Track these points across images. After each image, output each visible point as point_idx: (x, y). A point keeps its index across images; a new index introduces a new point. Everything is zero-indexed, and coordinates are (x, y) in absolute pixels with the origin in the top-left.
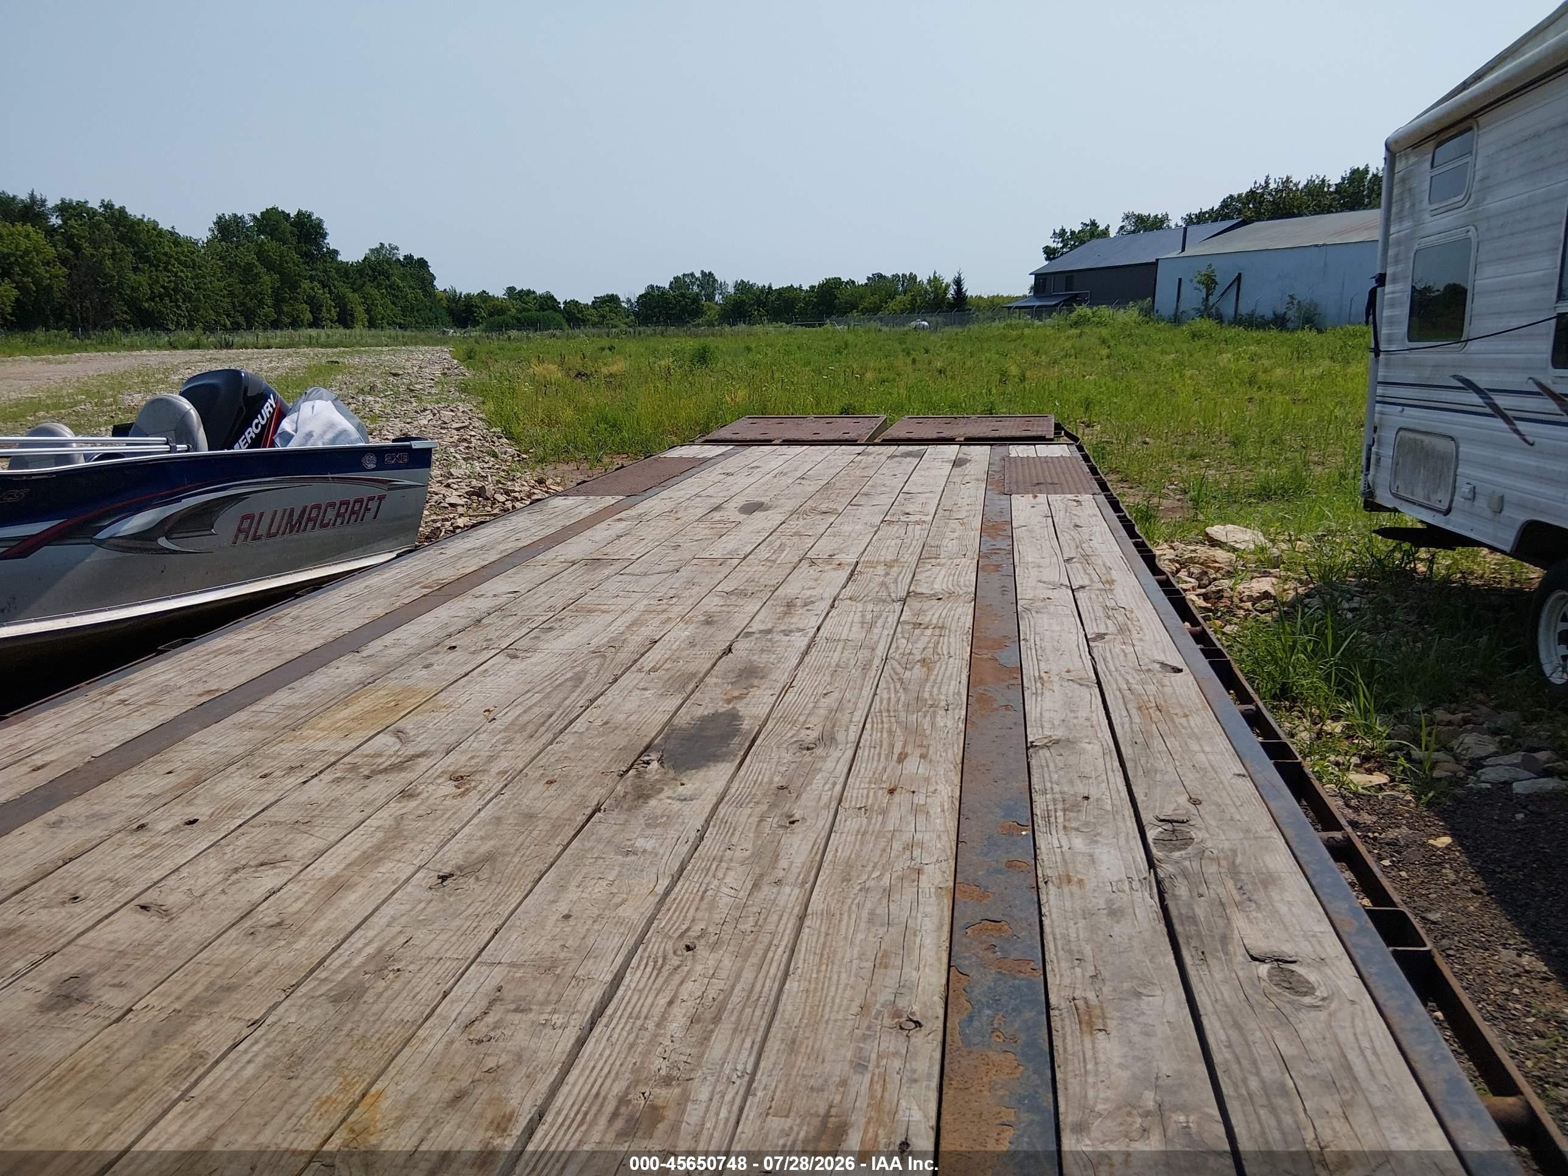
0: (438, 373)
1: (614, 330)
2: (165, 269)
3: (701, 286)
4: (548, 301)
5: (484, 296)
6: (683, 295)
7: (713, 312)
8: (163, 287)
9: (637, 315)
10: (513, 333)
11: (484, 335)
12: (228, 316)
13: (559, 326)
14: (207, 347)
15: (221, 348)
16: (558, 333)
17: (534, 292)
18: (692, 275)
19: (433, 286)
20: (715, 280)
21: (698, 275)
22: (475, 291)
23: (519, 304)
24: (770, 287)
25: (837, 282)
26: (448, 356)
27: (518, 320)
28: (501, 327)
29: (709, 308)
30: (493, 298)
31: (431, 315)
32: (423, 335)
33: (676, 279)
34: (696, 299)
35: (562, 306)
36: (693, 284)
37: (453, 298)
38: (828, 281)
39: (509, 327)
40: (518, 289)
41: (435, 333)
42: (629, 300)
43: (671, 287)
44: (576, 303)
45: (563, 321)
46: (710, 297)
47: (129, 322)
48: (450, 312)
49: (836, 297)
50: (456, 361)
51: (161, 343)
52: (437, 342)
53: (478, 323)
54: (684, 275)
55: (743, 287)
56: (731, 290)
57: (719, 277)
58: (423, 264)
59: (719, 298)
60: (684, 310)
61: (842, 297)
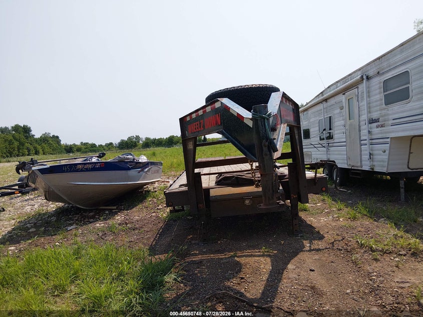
3: (136, 139)
4: (93, 145)
6: (131, 142)
7: (140, 145)
9: (118, 147)
12: (5, 154)
18: (133, 136)
21: (135, 136)
22: (72, 144)
23: (84, 146)
24: (155, 139)
25: (173, 137)
28: (85, 152)
29: (138, 145)
30: (77, 145)
31: (60, 151)
34: (135, 142)
36: (134, 138)
37: (66, 146)
38: (170, 136)
40: (84, 142)
42: (116, 144)
43: (128, 140)
46: (138, 142)
48: (65, 149)
53: (73, 152)
54: (131, 137)
55: (147, 139)
56: (144, 140)
57: (140, 137)
58: (57, 137)
59: (141, 142)
60: (132, 145)
61: (175, 140)
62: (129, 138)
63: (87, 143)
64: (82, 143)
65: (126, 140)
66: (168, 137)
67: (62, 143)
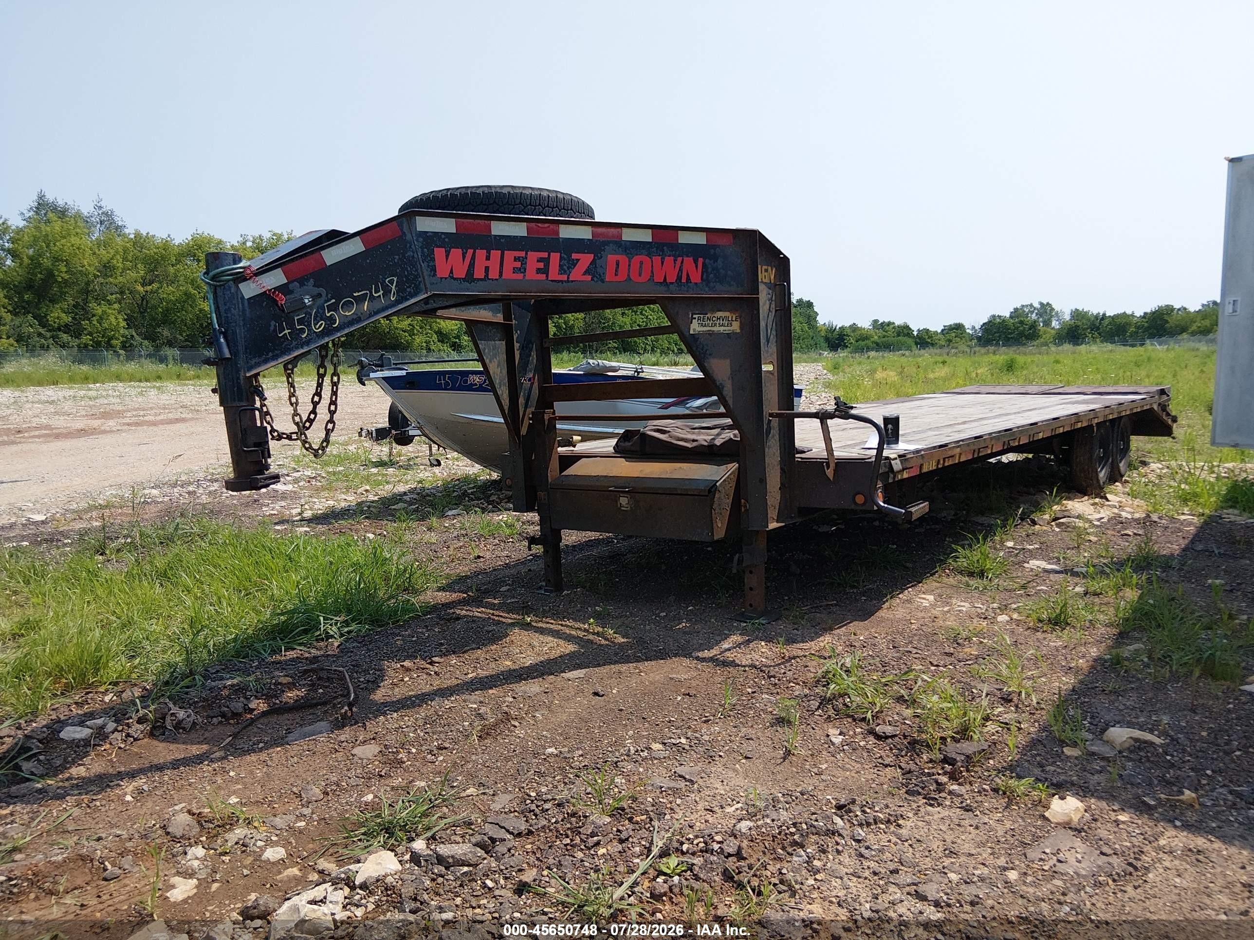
0: (812, 378)
1: (953, 350)
2: (641, 313)
3: (1040, 314)
4: (904, 331)
5: (854, 328)
6: (1022, 322)
7: (1048, 336)
8: (639, 325)
9: (979, 339)
10: (872, 354)
11: (850, 355)
12: (676, 344)
13: (909, 348)
14: (663, 365)
15: (672, 365)
16: (907, 353)
17: (894, 323)
18: (1031, 305)
19: (816, 321)
20: (1053, 309)
21: (1037, 305)
22: (847, 324)
23: (881, 332)
24: (1104, 315)
25: (1169, 310)
26: (820, 368)
27: (877, 344)
28: (860, 350)
29: (1045, 333)
30: (861, 329)
31: (812, 342)
32: (805, 356)
33: (1016, 310)
34: (1034, 326)
35: (915, 333)
36: (1032, 312)
37: (831, 330)
38: (1160, 308)
39: (869, 349)
40: (881, 321)
41: (813, 355)
42: (974, 328)
43: (1011, 317)
44: (927, 331)
45: (913, 344)
46: (1047, 323)
47: (617, 348)
48: (827, 339)
49: (1167, 322)
50: (825, 371)
51: (636, 362)
52: (815, 361)
53: (847, 347)
54: (1023, 306)
55: (1077, 314)
56: (1067, 317)
57: (1057, 307)
58: (810, 305)
59: (1055, 324)
60: (1022, 334)
61: (1172, 321)
62: (1017, 313)
63: (889, 324)
64: (876, 321)
65: (1008, 315)
66: (1149, 311)
67: (822, 320)
